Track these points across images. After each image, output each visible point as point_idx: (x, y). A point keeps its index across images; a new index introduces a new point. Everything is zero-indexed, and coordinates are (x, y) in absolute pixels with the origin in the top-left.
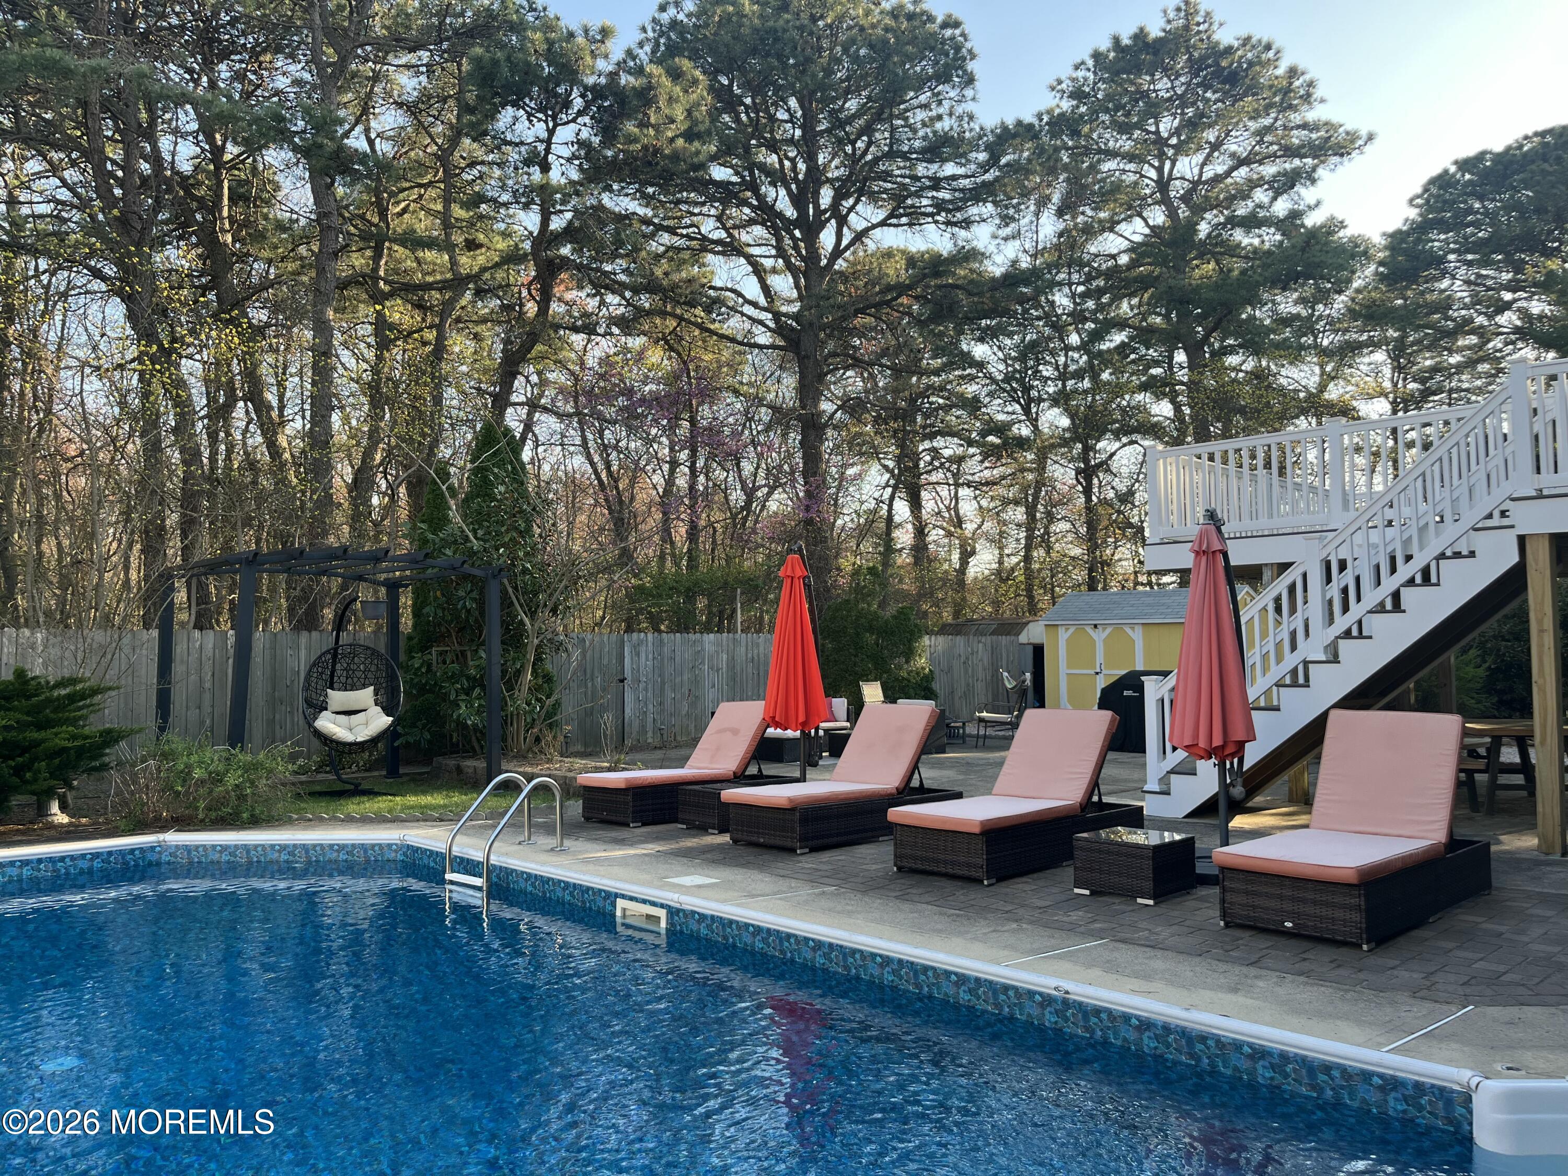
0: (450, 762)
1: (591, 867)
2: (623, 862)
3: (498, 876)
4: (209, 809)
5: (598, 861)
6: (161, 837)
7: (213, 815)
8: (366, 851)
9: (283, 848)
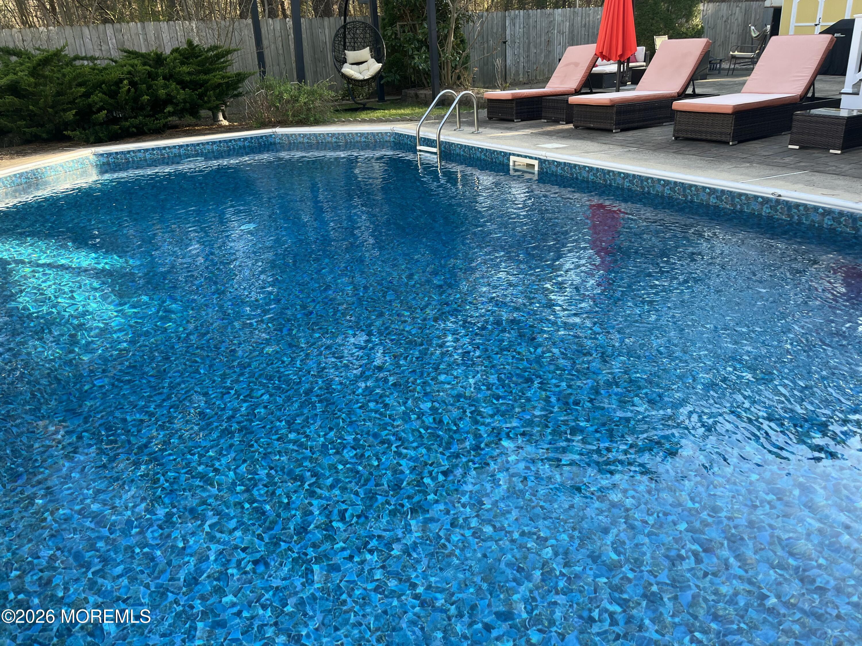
0: (412, 92)
1: (495, 140)
2: (513, 138)
3: (445, 147)
4: (294, 116)
5: (498, 138)
6: (274, 130)
7: (296, 119)
8: (374, 136)
9: (333, 135)
